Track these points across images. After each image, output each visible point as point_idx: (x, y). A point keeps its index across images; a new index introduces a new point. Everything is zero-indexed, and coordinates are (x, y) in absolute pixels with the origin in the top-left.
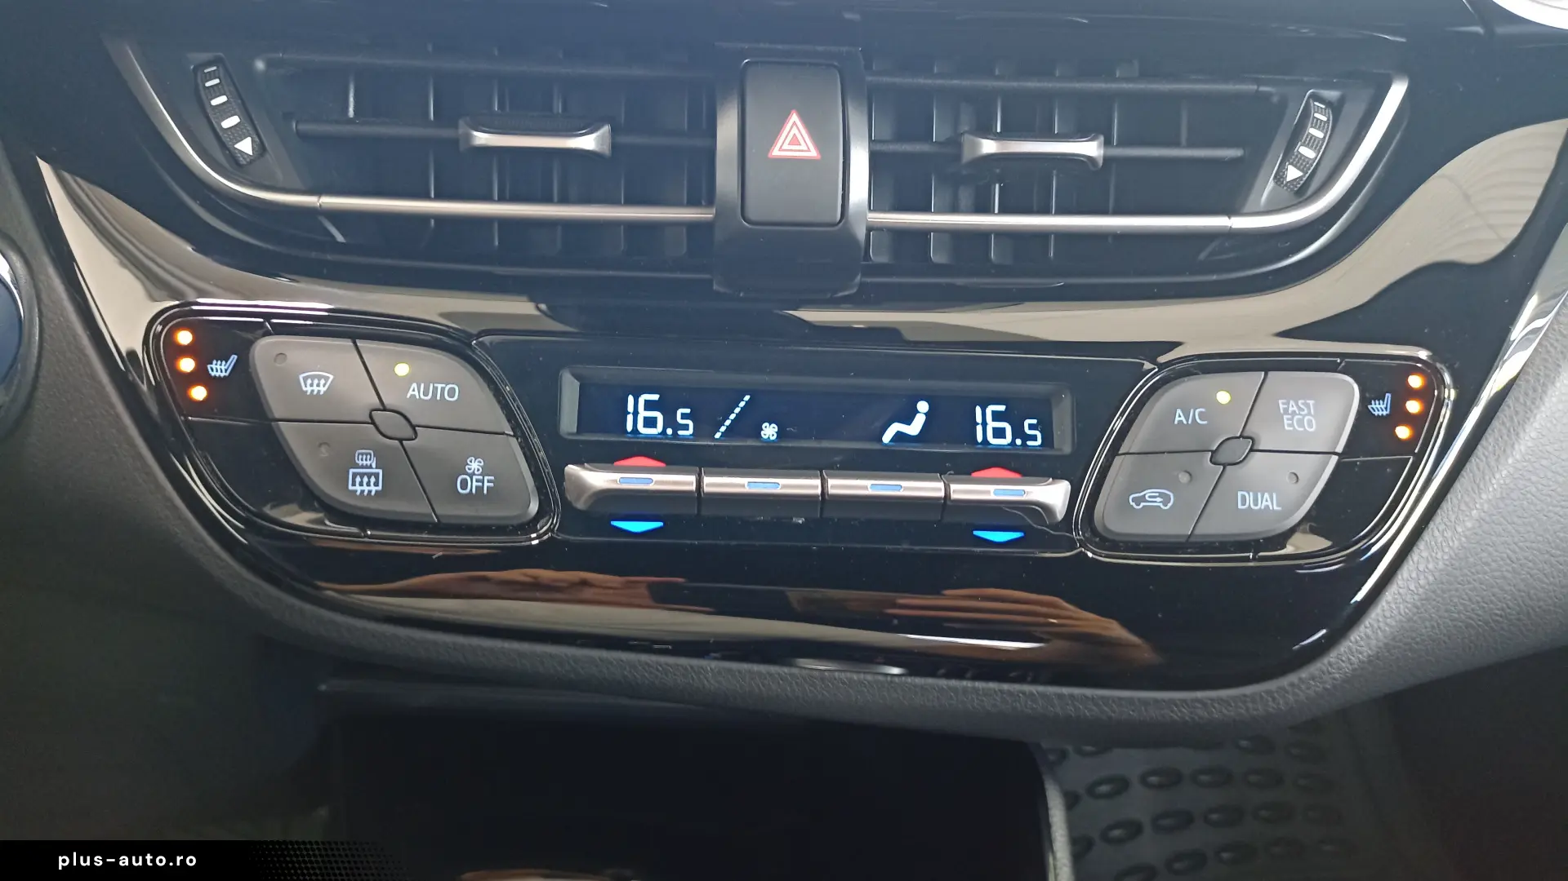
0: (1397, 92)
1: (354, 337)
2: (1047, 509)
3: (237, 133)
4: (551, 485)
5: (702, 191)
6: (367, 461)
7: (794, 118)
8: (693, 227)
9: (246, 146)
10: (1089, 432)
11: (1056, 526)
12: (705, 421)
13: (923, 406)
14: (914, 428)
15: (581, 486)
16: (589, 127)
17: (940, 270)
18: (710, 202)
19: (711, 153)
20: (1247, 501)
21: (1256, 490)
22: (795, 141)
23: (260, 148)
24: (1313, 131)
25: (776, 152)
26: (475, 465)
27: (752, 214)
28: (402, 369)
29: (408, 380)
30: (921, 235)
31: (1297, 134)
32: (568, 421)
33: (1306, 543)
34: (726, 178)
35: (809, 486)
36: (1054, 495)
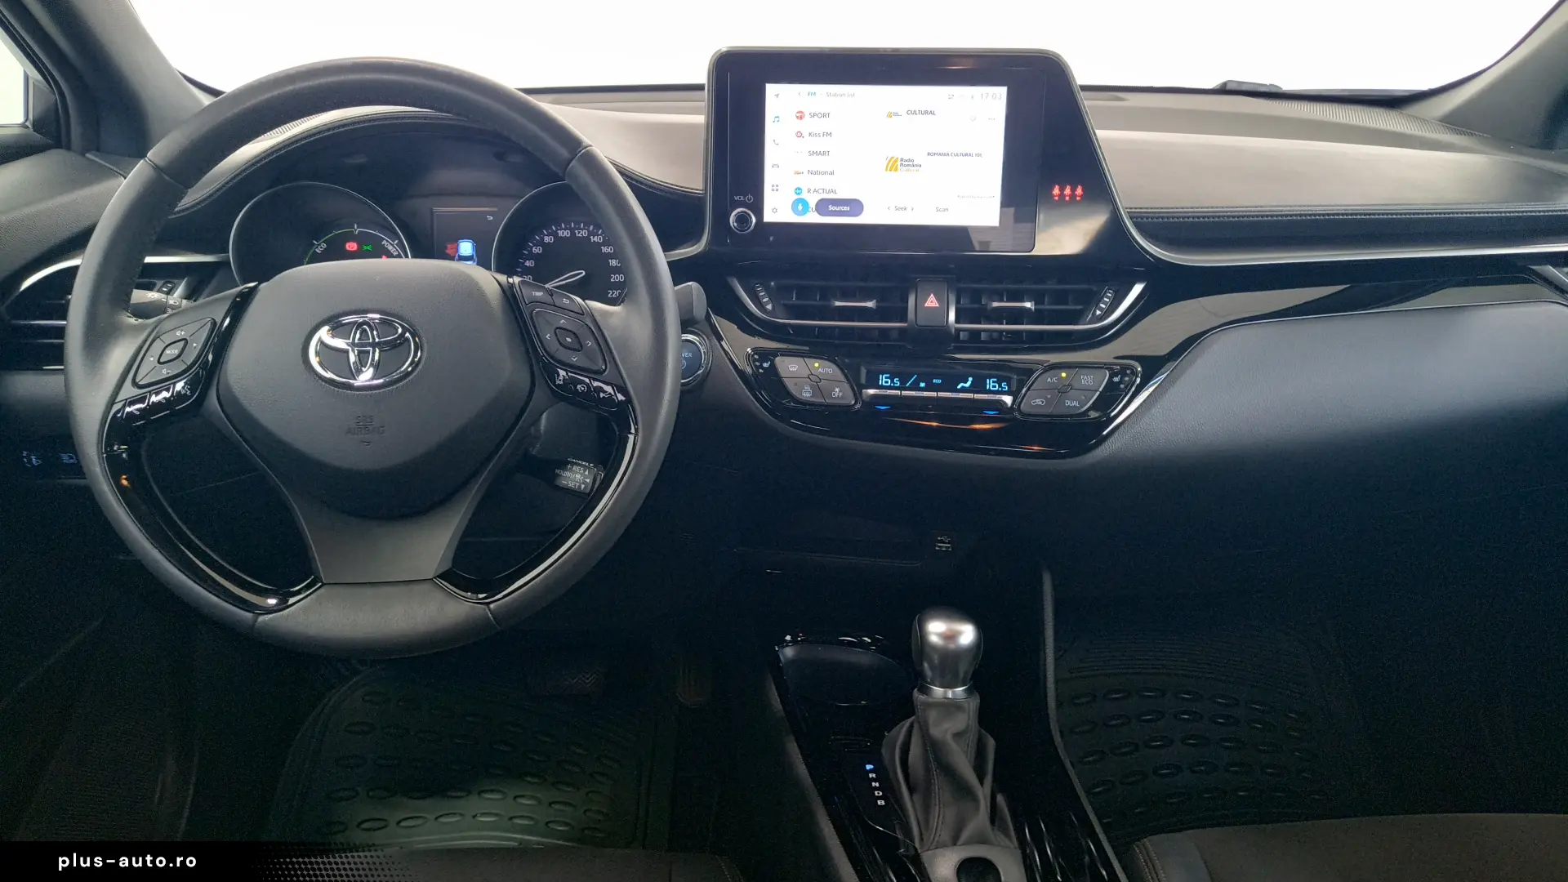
0: (1138, 289)
1: (802, 357)
2: (1005, 403)
3: (767, 303)
4: (857, 395)
5: (904, 319)
6: (807, 388)
7: (932, 295)
8: (900, 330)
9: (769, 307)
10: (1021, 385)
11: (1008, 408)
12: (903, 382)
13: (970, 379)
14: (968, 384)
15: (867, 393)
16: (869, 299)
17: (983, 342)
18: (906, 321)
19: (907, 308)
20: (1068, 403)
21: (1072, 400)
22: (932, 302)
23: (773, 307)
24: (1106, 299)
25: (926, 305)
26: (837, 390)
27: (918, 323)
28: (817, 365)
29: (818, 368)
30: (978, 332)
31: (1100, 300)
32: (863, 380)
33: (1093, 414)
34: (911, 315)
35: (934, 394)
36: (1008, 399)
